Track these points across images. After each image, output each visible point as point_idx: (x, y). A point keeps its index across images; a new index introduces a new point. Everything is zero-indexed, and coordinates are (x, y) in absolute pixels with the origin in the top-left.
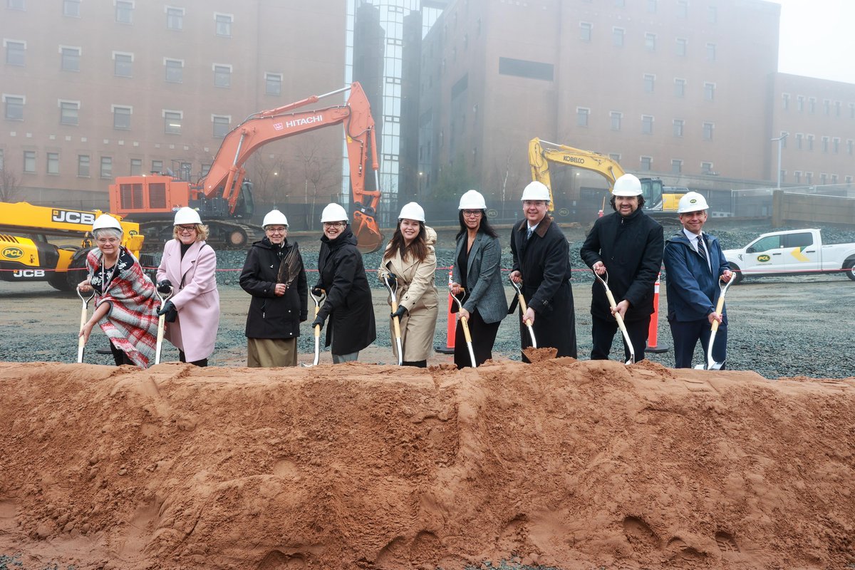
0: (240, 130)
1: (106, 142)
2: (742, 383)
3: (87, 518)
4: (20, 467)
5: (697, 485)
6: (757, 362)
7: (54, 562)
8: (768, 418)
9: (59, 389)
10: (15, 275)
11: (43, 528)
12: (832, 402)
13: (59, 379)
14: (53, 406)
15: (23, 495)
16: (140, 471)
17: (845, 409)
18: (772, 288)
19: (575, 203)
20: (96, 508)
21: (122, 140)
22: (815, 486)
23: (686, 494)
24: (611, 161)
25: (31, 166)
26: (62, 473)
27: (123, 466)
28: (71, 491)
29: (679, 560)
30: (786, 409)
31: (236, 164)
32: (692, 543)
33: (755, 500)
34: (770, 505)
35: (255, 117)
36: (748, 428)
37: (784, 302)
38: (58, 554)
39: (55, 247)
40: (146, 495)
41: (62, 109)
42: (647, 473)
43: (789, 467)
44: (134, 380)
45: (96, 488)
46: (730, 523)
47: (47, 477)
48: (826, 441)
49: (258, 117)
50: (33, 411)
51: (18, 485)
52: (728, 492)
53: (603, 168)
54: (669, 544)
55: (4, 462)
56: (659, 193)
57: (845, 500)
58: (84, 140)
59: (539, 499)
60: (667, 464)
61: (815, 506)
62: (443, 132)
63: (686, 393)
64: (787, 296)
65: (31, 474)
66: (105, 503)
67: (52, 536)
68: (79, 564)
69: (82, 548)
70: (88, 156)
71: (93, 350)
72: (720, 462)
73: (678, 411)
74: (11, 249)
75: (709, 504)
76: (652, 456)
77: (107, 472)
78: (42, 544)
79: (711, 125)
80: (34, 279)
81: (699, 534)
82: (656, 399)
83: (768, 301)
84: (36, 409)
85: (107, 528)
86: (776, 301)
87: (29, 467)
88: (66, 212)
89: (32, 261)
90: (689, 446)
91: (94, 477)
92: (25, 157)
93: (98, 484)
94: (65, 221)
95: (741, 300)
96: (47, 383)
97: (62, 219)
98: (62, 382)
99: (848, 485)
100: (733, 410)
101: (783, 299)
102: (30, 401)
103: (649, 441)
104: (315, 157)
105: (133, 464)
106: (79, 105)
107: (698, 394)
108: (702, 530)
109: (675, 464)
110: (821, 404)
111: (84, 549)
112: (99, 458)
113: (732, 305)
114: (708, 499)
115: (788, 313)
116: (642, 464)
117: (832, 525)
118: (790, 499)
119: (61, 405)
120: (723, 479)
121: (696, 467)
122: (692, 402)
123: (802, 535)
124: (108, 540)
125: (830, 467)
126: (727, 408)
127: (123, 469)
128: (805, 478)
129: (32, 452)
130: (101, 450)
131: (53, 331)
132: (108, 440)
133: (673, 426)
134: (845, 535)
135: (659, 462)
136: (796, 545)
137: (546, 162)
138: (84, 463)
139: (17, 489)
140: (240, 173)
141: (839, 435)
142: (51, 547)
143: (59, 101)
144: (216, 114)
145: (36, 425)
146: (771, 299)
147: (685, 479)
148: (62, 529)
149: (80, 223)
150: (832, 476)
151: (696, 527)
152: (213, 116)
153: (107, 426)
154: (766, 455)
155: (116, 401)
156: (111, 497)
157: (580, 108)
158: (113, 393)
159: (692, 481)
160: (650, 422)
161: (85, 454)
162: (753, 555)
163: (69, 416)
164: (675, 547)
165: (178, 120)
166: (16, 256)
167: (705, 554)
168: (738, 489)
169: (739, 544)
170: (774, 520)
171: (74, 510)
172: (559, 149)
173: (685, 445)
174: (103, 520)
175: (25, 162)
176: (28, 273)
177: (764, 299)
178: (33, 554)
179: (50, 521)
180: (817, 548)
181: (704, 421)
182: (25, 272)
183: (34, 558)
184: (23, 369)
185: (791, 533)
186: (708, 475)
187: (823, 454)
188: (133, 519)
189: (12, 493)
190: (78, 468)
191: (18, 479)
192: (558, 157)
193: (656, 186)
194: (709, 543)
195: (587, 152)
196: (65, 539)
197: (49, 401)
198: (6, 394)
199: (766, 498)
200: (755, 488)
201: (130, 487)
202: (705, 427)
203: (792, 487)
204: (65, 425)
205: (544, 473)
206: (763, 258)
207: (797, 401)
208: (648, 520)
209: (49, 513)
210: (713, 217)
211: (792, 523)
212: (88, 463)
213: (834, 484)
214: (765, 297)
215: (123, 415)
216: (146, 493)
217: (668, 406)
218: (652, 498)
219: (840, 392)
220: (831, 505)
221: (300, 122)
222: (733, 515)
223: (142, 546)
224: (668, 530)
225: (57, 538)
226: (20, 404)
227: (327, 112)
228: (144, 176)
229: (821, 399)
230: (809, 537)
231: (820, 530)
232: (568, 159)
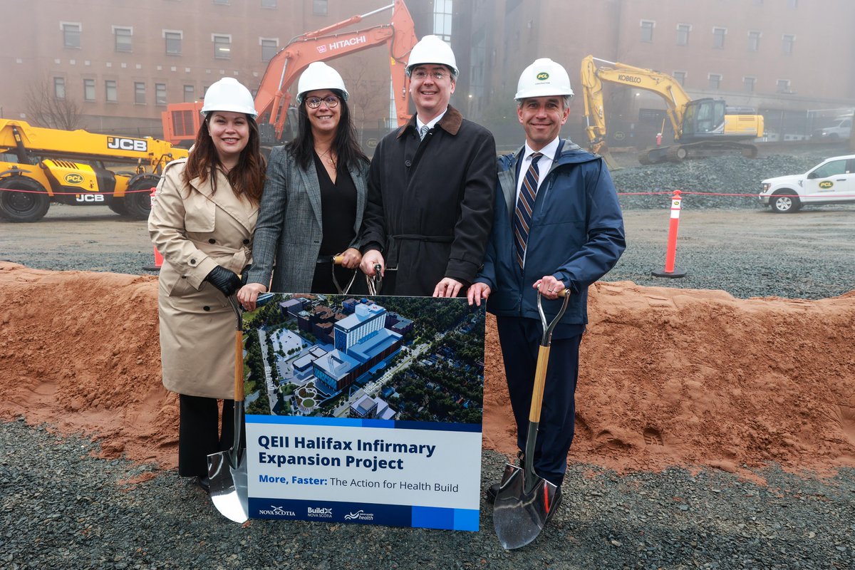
0: (284, 54)
1: (159, 68)
2: (703, 300)
3: (109, 396)
4: (58, 355)
5: (637, 389)
6: (771, 288)
7: (82, 428)
8: (721, 332)
9: (89, 294)
10: (78, 200)
11: (75, 403)
12: (789, 320)
13: (89, 285)
14: (84, 307)
15: (60, 377)
16: (153, 361)
17: (801, 326)
18: (830, 216)
19: (632, 126)
20: (117, 389)
21: (173, 66)
22: (751, 393)
23: (625, 395)
24: (671, 80)
25: (91, 94)
26: (91, 361)
27: (140, 357)
28: (98, 375)
29: (605, 449)
30: (740, 325)
31: (282, 89)
32: (619, 436)
33: (689, 403)
34: (701, 408)
35: (299, 39)
36: (699, 340)
37: (837, 230)
38: (86, 423)
39: (112, 172)
40: (157, 380)
41: (116, 35)
42: (592, 376)
43: (730, 376)
44: (151, 287)
45: (118, 374)
46: (660, 422)
47: (79, 364)
48: (772, 355)
49: (302, 39)
50: (68, 311)
51: (57, 370)
52: (664, 395)
53: (661, 88)
54: (598, 436)
55: (45, 351)
56: (721, 114)
57: (778, 406)
58: (138, 67)
59: (490, 395)
60: (613, 370)
61: (746, 411)
62: (496, 51)
63: (645, 307)
64: (842, 225)
65: (67, 362)
66: (125, 385)
67: (82, 409)
68: (102, 430)
69: (106, 419)
70: (143, 83)
71: (140, 267)
72: (663, 370)
73: (635, 324)
74: (73, 175)
75: (644, 405)
76: (601, 362)
77: (127, 361)
78: (74, 415)
79: (792, 37)
80: (95, 204)
81: (628, 429)
82: (615, 313)
83: (820, 230)
84: (70, 309)
85: (125, 405)
86: (828, 229)
87: (66, 356)
88: (120, 139)
89: (91, 186)
90: (638, 354)
91: (116, 365)
92: (85, 86)
93: (120, 371)
94: (120, 147)
95: (791, 228)
96: (80, 289)
97: (117, 146)
98: (91, 287)
99: (783, 394)
100: (688, 324)
101: (836, 227)
102: (66, 303)
103: (601, 349)
104: (363, 81)
105: (148, 356)
106: (132, 31)
107: (657, 309)
108: (632, 426)
109: (621, 371)
110: (778, 321)
111: (106, 420)
112: (121, 350)
113: (778, 234)
114: (644, 401)
115: (836, 242)
116: (589, 369)
117: (758, 427)
118: (724, 404)
119: (91, 307)
120: (663, 385)
121: (640, 373)
122: (650, 317)
123: (725, 434)
124: (125, 413)
125: (770, 378)
126: (681, 322)
127: (139, 359)
128: (743, 387)
129: (68, 344)
130: (122, 344)
131: (108, 251)
132: (128, 336)
133: (626, 337)
134: (767, 436)
135: (606, 368)
136: (717, 442)
137: (599, 81)
138: (109, 354)
139: (56, 373)
140: (285, 98)
141: (787, 350)
142: (81, 417)
143: (113, 27)
144: (264, 37)
145: (70, 322)
146: (825, 228)
147: (626, 383)
148: (90, 404)
149: (133, 150)
150: (769, 386)
151: (626, 423)
152: (261, 39)
153: (127, 324)
154: (710, 365)
155: (135, 304)
156: (129, 381)
157: (644, 21)
158: (133, 297)
159: (633, 385)
160: (605, 333)
161: (110, 346)
162: (674, 448)
163: (97, 316)
164: (604, 439)
165: (227, 45)
166: (77, 182)
167: (629, 446)
168: (674, 393)
169: (664, 439)
170: (702, 420)
171: (100, 390)
172: (615, 68)
173: (634, 355)
174: (121, 398)
175: (85, 89)
176: (89, 198)
177: (816, 228)
178: (67, 421)
179: (81, 398)
180: (736, 445)
181: (657, 334)
182: (86, 196)
183: (68, 425)
184: (60, 277)
185: (716, 432)
186: (649, 381)
187: (766, 366)
188: (146, 399)
189: (52, 376)
190: (103, 358)
191: (57, 365)
192: (613, 77)
193: (718, 107)
194: (636, 437)
195: (644, 71)
196: (93, 412)
197: (81, 303)
198: (46, 297)
199: (700, 402)
200: (690, 393)
201: (145, 374)
202: (657, 339)
203: (729, 393)
204: (93, 323)
205: (499, 374)
206: (825, 184)
207: (754, 318)
208: (584, 416)
209: (80, 392)
210: (785, 140)
211: (719, 424)
212: (112, 354)
213: (770, 393)
214: (819, 225)
215: (140, 316)
216: (157, 378)
217: (625, 319)
218: (592, 398)
219: (802, 311)
220: (762, 410)
221: (343, 43)
222: (664, 415)
223: (151, 419)
224: (600, 424)
225: (87, 411)
226: (58, 305)
227: (370, 32)
228: (196, 102)
229: (780, 316)
230: (732, 436)
231: (744, 430)
232: (624, 78)
